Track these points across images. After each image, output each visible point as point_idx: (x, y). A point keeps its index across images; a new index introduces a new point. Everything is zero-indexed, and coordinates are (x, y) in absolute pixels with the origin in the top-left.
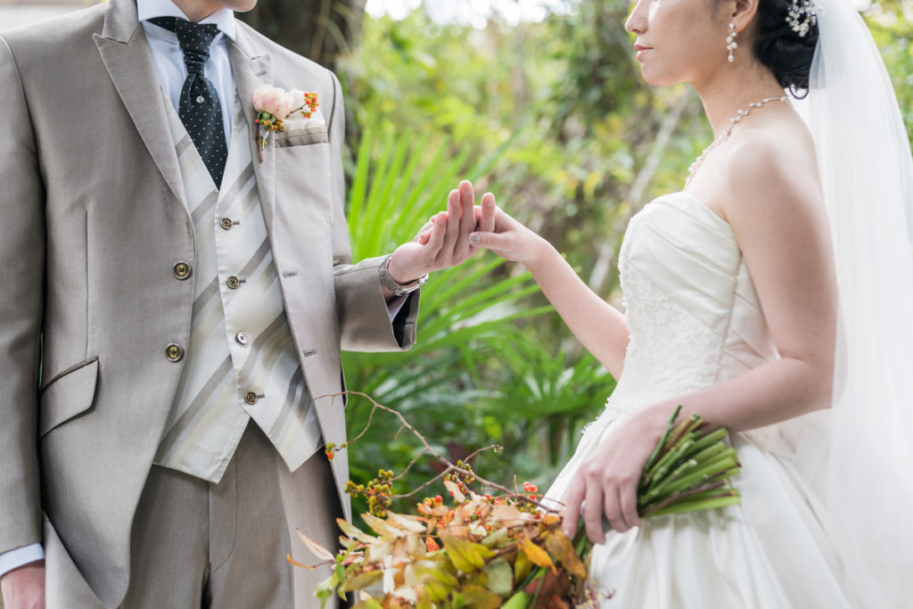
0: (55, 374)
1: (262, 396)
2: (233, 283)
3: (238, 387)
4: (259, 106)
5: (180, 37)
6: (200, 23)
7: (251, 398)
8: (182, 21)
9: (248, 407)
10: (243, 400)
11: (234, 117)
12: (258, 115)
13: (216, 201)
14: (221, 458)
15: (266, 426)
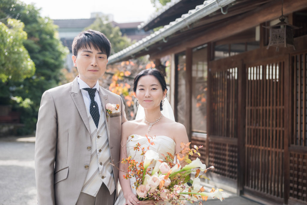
0: (58, 170)
1: (106, 177)
2: (100, 151)
3: (100, 175)
4: (107, 108)
5: (88, 92)
6: (93, 88)
7: (103, 177)
8: (89, 88)
9: (102, 180)
10: (101, 178)
11: (101, 111)
12: (107, 110)
13: (96, 131)
14: (96, 191)
15: (106, 184)
